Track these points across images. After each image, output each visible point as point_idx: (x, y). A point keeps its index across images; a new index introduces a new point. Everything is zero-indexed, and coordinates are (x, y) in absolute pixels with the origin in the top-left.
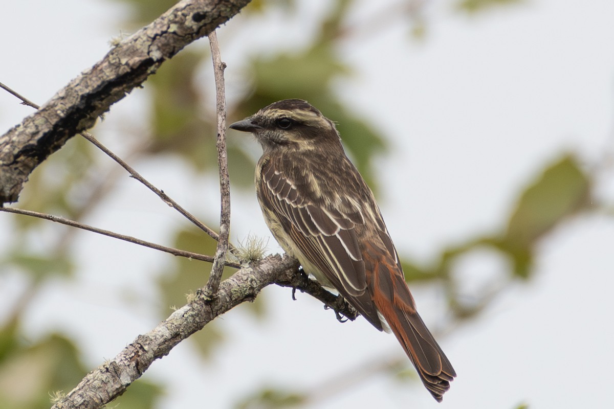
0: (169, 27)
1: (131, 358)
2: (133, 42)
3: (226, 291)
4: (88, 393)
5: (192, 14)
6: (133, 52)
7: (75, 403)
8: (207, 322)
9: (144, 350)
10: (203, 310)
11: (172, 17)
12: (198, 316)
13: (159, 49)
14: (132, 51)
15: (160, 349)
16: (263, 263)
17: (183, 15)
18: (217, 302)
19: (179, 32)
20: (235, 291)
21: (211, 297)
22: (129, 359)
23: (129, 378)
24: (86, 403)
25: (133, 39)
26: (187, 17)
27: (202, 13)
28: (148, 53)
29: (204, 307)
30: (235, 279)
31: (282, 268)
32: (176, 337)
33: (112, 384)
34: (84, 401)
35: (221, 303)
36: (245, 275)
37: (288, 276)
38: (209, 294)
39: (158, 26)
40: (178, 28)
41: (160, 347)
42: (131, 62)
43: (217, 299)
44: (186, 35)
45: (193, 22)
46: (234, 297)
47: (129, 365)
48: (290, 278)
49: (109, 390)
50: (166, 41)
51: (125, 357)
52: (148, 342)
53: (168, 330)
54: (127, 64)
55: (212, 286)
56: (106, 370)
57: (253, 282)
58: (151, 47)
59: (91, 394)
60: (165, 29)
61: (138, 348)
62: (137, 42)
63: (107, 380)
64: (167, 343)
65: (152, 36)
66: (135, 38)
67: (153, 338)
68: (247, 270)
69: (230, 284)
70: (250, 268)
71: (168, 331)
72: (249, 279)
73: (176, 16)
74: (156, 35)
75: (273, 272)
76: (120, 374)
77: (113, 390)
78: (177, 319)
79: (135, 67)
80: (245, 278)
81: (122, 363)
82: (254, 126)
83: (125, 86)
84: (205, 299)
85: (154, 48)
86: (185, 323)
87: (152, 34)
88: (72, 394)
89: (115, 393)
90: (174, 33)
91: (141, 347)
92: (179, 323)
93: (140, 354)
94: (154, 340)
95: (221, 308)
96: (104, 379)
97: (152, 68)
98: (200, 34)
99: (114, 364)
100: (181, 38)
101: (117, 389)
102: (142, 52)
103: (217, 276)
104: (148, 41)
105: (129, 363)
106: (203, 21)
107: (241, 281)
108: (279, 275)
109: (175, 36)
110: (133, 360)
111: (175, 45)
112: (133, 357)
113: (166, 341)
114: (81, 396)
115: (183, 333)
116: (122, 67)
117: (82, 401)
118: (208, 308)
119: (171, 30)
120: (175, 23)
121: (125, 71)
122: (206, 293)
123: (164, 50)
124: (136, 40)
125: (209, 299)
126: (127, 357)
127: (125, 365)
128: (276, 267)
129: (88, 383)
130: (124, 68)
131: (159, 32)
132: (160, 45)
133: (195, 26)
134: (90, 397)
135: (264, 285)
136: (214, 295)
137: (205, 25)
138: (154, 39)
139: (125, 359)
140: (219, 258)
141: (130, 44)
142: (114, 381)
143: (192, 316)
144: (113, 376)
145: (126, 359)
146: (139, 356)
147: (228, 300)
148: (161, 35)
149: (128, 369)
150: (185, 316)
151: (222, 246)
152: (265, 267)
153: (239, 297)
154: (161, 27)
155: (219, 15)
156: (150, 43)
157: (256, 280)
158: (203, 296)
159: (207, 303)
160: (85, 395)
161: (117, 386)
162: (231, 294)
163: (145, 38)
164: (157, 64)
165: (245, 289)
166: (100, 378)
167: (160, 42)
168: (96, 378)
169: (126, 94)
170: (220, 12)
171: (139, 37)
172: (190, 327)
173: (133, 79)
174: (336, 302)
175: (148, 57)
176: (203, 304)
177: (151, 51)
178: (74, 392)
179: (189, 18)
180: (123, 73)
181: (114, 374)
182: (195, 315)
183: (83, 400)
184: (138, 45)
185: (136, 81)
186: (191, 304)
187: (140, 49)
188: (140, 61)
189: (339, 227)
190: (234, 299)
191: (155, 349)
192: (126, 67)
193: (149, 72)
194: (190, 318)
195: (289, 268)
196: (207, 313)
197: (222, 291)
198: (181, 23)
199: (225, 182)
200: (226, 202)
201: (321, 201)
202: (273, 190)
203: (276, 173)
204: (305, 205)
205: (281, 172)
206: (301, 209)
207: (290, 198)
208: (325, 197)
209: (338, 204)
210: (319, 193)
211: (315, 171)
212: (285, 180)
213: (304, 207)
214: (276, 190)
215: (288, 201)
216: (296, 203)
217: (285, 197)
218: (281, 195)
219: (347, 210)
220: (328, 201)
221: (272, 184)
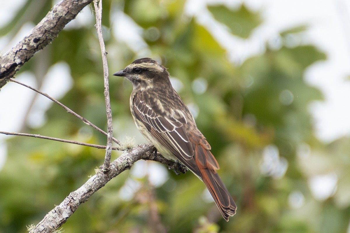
0: (22, 47)
1: (67, 204)
2: (7, 56)
3: (115, 166)
4: (46, 224)
5: (33, 39)
6: (7, 60)
7: (40, 230)
8: (106, 182)
9: (74, 200)
10: (103, 177)
11: (24, 42)
12: (101, 180)
13: (19, 58)
14: (6, 60)
15: (82, 198)
16: (133, 150)
17: (29, 40)
18: (110, 172)
19: (27, 48)
20: (119, 165)
21: (106, 169)
22: (66, 205)
23: (67, 214)
24: (45, 229)
25: (7, 54)
26: (31, 41)
27: (37, 38)
28: (14, 60)
29: (104, 175)
30: (119, 159)
31: (143, 151)
32: (90, 191)
33: (58, 218)
34: (44, 228)
35: (112, 172)
36: (124, 157)
37: (147, 155)
38: (105, 168)
39: (18, 47)
40: (27, 46)
41: (82, 197)
42: (6, 66)
43: (110, 170)
44: (31, 50)
45: (34, 43)
46: (120, 168)
47: (66, 208)
48: (148, 156)
49: (57, 222)
50: (22, 54)
51: (64, 204)
52: (75, 196)
53: (86, 188)
54: (4, 67)
55: (106, 164)
56: (55, 211)
57: (128, 160)
58: (15, 57)
59: (48, 224)
60: (21, 48)
61: (71, 199)
62: (9, 55)
63: (56, 217)
64: (85, 195)
65: (15, 52)
66: (8, 54)
67: (78, 193)
68: (126, 154)
69: (117, 162)
70: (127, 153)
71: (86, 189)
72: (126, 159)
73: (25, 41)
74: (17, 51)
75: (139, 153)
76: (62, 213)
77: (59, 221)
78: (90, 182)
79: (8, 68)
80: (124, 158)
81: (63, 207)
83: (5, 78)
84: (104, 171)
85: (16, 58)
86: (95, 184)
87: (15, 51)
88: (38, 225)
89: (60, 223)
90: (25, 49)
91: (72, 198)
92: (91, 184)
93: (72, 202)
94: (79, 194)
95: (113, 175)
96: (54, 216)
97: (17, 68)
98: (39, 49)
99: (59, 208)
100: (29, 51)
101: (61, 221)
102: (11, 60)
103: (108, 159)
104: (13, 54)
105: (66, 207)
106: (39, 42)
107: (123, 160)
108: (142, 155)
109: (26, 51)
110: (69, 205)
111: (27, 55)
112: (68, 204)
113: (85, 194)
114: (43, 226)
115: (94, 189)
116: (2, 69)
117: (43, 228)
118: (106, 175)
119: (24, 48)
120: (25, 44)
121: (4, 71)
122: (103, 168)
123: (22, 58)
124: (8, 55)
125: (105, 171)
126: (66, 204)
127: (65, 208)
128: (140, 151)
129: (46, 219)
130: (3, 69)
131: (18, 50)
132: (19, 56)
133: (35, 45)
134: (47, 226)
135: (135, 161)
136: (108, 168)
137: (40, 44)
138: (16, 53)
139: (64, 205)
140: (108, 150)
141: (5, 57)
142: (59, 217)
143: (98, 180)
144: (59, 214)
145: (65, 205)
146: (71, 203)
147: (116, 170)
148: (19, 51)
149: (66, 210)
150: (95, 180)
151: (109, 144)
152: (135, 152)
153: (122, 168)
154: (19, 47)
155: (46, 39)
156: (14, 55)
157: (130, 158)
158: (103, 170)
159: (105, 173)
160: (45, 225)
161: (61, 219)
162: (118, 167)
163: (12, 53)
164: (19, 66)
165: (124, 164)
166: (52, 216)
167: (19, 55)
168: (50, 216)
169: (7, 82)
170: (46, 37)
171: (9, 53)
172: (97, 186)
173: (8, 74)
174: (174, 165)
175: (14, 62)
176: (103, 173)
177: (15, 59)
178: (40, 224)
179: (32, 41)
180: (3, 72)
181: (59, 213)
182: (99, 179)
183: (44, 227)
184: (9, 57)
185: (11, 75)
186: (98, 174)
187: (10, 58)
188: (10, 65)
189: (175, 127)
190: (119, 169)
191: (80, 198)
192: (4, 68)
193: (16, 70)
194: (97, 181)
195: (147, 151)
196: (106, 178)
197: (113, 166)
198: (28, 44)
199: (109, 112)
200: (109, 121)
201: (164, 114)
202: (140, 111)
203: (141, 102)
204: (157, 117)
205: (143, 101)
206: (155, 119)
207: (149, 114)
208: (166, 111)
209: (173, 115)
210: (163, 110)
211: (161, 99)
212: (145, 105)
213: (157, 118)
214: (141, 111)
215: (148, 116)
216: (152, 116)
217: (146, 114)
218: (144, 113)
219: (178, 117)
220: (168, 114)
221: (139, 108)
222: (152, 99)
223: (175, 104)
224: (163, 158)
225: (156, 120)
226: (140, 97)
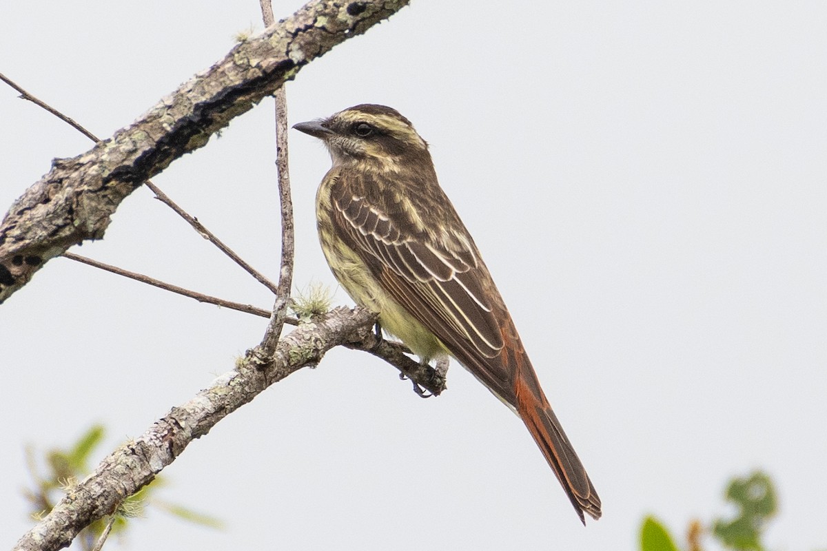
0: (315, 21)
1: (163, 437)
2: (266, 38)
3: (283, 353)
4: (108, 481)
5: (347, 5)
6: (267, 51)
7: (92, 493)
8: (259, 393)
9: (180, 427)
10: (254, 377)
11: (320, 8)
12: (248, 384)
13: (301, 48)
14: (265, 49)
15: (200, 426)
16: (329, 318)
17: (335, 5)
18: (273, 367)
19: (328, 26)
20: (295, 353)
21: (265, 360)
22: (161, 439)
23: (160, 462)
24: (106, 494)
25: (265, 34)
26: (341, 9)
27: (360, 4)
28: (287, 53)
29: (256, 372)
30: (294, 338)
31: (353, 324)
32: (220, 411)
33: (140, 470)
34: (104, 491)
35: (276, 369)
36: (306, 332)
37: (360, 336)
38: (263, 356)
39: (301, 19)
40: (328, 22)
41: (200, 424)
42: (264, 64)
43: (272, 363)
44: (337, 31)
45: (348, 15)
46: (294, 361)
47: (160, 446)
48: (363, 338)
49: (135, 478)
50: (311, 39)
51: (155, 435)
52: (184, 417)
53: (211, 401)
54: (258, 66)
55: (268, 346)
56: (131, 451)
57: (317, 343)
58: (291, 45)
59: (113, 482)
60: (310, 22)
61: (172, 424)
62: (273, 37)
63: (133, 465)
64: (208, 419)
65: (293, 31)
66: (269, 33)
67: (191, 412)
68: (309, 326)
69: (288, 344)
70: (313, 324)
71: (210, 403)
72: (313, 339)
73: (326, 6)
74: (298, 30)
75: (342, 329)
76: (150, 458)
77: (141, 478)
78: (221, 388)
79: (269, 71)
80: (307, 336)
81: (152, 444)
82: (324, 129)
83: (253, 94)
84: (258, 363)
85: (294, 47)
86: (232, 393)
87: (292, 29)
88: (87, 482)
89: (142, 482)
90: (323, 28)
91: (177, 423)
92: (224, 393)
93: (175, 431)
94: (192, 414)
95: (276, 376)
96: (129, 464)
97: (291, 73)
98: (356, 31)
99: (142, 443)
100: (330, 35)
101: (145, 476)
102: (279, 51)
103: (276, 332)
104: (287, 37)
105: (160, 444)
106: (361, 14)
107: (303, 340)
108: (349, 334)
109: (324, 33)
110: (166, 440)
111: (322, 44)
112: (166, 435)
113: (207, 415)
114: (99, 484)
115: (228, 406)
116: (252, 70)
117: (101, 491)
118: (261, 375)
119: (318, 24)
120: (325, 15)
121: (256, 76)
122: (258, 355)
123: (307, 50)
124: (270, 36)
125: (263, 363)
126: (159, 435)
127: (157, 447)
128: (346, 323)
129: (109, 468)
130: (255, 72)
131: (302, 27)
132: (302, 43)
133: (350, 20)
134: (112, 487)
135: (330, 347)
136: (270, 358)
137: (363, 19)
138: (295, 35)
139: (155, 438)
140: (279, 309)
141: (262, 41)
142: (141, 467)
143: (241, 384)
144: (141, 460)
145: (158, 438)
146: (173, 434)
147: (285, 365)
148: (304, 31)
149: (160, 452)
150: (232, 383)
151: (283, 294)
152: (333, 323)
153: (299, 361)
154: (304, 20)
155: (383, 8)
156: (289, 41)
157: (321, 339)
158: (255, 359)
159: (260, 368)
160: (105, 483)
161: (146, 473)
162: (290, 356)
163: (283, 34)
164: (297, 68)
165: (307, 351)
166: (124, 461)
167: (303, 39)
168: (119, 462)
169: (254, 104)
170: (384, 4)
171: (275, 31)
172: (237, 399)
173: (264, 86)
174: (415, 371)
175: (286, 58)
176: (255, 368)
177: (291, 50)
178: (91, 479)
179: (343, 9)
180: (252, 78)
181: (142, 456)
182: (244, 383)
183: (103, 489)
184: (274, 41)
185: (269, 88)
186: (239, 368)
187: (276, 46)
188: (277, 62)
189: (454, 270)
190: (292, 364)
191: (194, 425)
192: (257, 70)
193: (286, 77)
194: (238, 387)
195: (362, 325)
196: (260, 381)
197: (277, 353)
198: (332, 16)
199: (287, 211)
200: (288, 237)
201: (425, 236)
202: (353, 221)
203: (355, 199)
204: (404, 242)
205: (361, 198)
206: (399, 247)
207: (379, 232)
208: (429, 230)
209: (445, 240)
210: (421, 226)
211: (412, 197)
212: (368, 208)
213: (404, 244)
214: (357, 222)
215: (376, 237)
216: (389, 239)
217: (372, 229)
218: (366, 228)
219: (457, 248)
220: (433, 236)
221: (349, 213)
222: (389, 196)
223: (445, 215)
224: (393, 349)
225: (403, 248)
226: (352, 187)
